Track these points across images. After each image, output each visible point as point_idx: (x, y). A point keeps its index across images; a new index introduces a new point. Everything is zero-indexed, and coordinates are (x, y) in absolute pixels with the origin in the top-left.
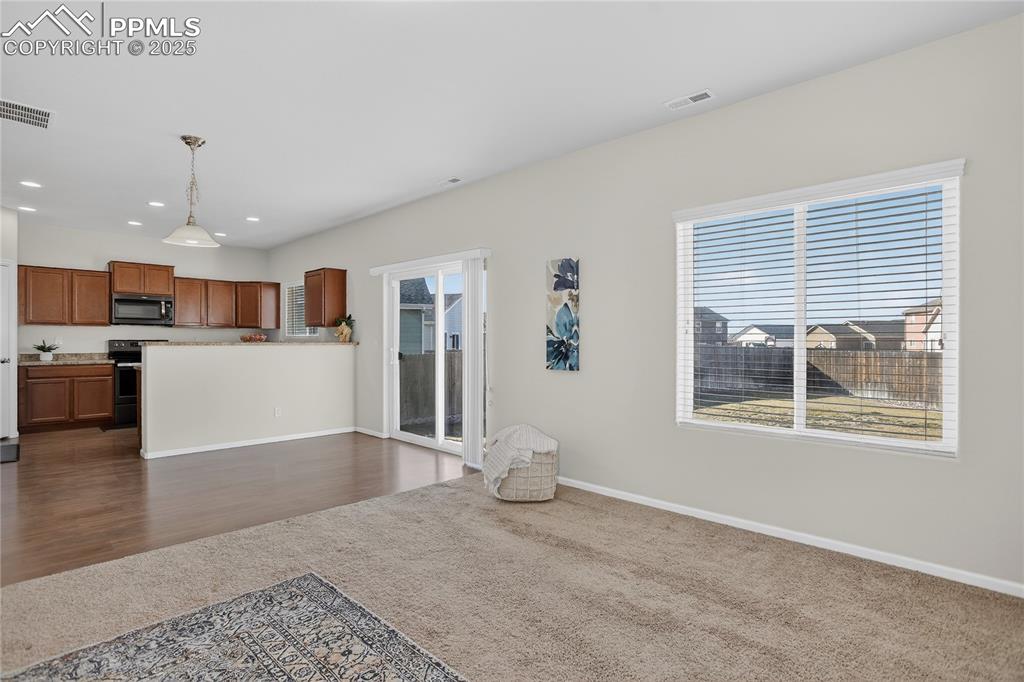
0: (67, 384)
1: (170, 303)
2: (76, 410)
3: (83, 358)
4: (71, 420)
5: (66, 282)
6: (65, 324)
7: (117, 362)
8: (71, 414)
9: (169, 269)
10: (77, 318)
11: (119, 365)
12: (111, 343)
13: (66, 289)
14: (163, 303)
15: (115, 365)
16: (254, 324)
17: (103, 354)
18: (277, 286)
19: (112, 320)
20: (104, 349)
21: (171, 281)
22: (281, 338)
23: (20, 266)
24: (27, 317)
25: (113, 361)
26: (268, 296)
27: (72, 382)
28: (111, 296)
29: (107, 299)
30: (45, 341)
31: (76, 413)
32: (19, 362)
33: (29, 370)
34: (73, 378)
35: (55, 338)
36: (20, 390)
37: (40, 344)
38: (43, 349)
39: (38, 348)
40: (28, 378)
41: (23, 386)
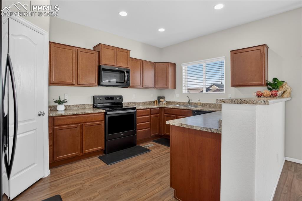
0: (79, 128)
1: (129, 72)
2: (84, 146)
4: (81, 154)
5: (74, 55)
7: (107, 111)
8: (82, 150)
9: (127, 52)
10: (80, 81)
11: (108, 113)
12: (94, 98)
14: (126, 72)
15: (105, 114)
16: (166, 86)
17: (90, 105)
18: (174, 65)
19: (100, 83)
20: (91, 102)
21: (128, 59)
23: (49, 42)
24: (51, 80)
25: (104, 111)
26: (170, 70)
27: (82, 126)
28: (99, 67)
29: (97, 68)
30: (61, 97)
31: (84, 149)
32: (49, 114)
33: (54, 119)
34: (82, 124)
35: (65, 94)
36: (49, 134)
37: (58, 99)
38: (60, 102)
39: (56, 102)
40: (54, 125)
41: (51, 132)
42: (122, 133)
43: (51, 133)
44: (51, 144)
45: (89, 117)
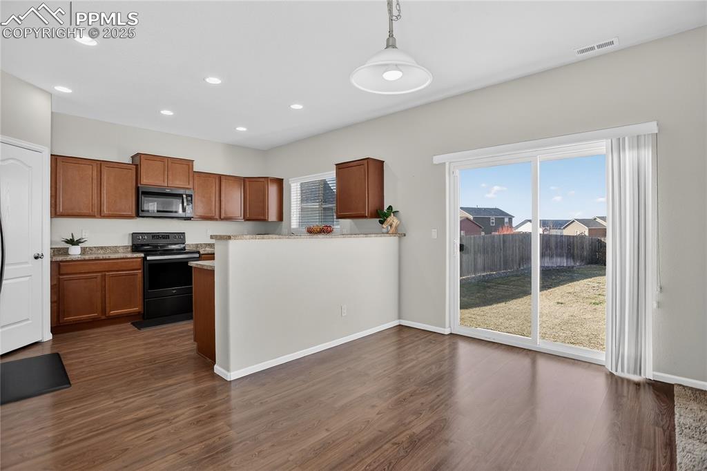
0: (99, 279)
1: (191, 196)
2: (107, 305)
3: (109, 251)
4: (103, 317)
5: (95, 173)
6: (93, 216)
7: (146, 256)
8: (104, 311)
9: (189, 163)
10: (105, 211)
11: (148, 258)
12: (134, 235)
13: (95, 181)
14: (184, 196)
15: (144, 258)
16: (262, 217)
17: (126, 247)
18: (279, 182)
19: (139, 213)
20: (127, 242)
21: (191, 175)
22: (285, 230)
23: (51, 155)
24: (58, 210)
25: (142, 255)
26: (273, 190)
27: (104, 277)
28: (137, 189)
29: (134, 191)
30: (74, 235)
31: (108, 309)
32: (51, 257)
33: (59, 266)
34: (104, 273)
35: (83, 231)
36: (52, 287)
37: (69, 238)
38: (72, 242)
39: (68, 242)
40: (60, 274)
41: (55, 282)
42: (174, 290)
43: (55, 285)
44: (56, 299)
45: (117, 263)
